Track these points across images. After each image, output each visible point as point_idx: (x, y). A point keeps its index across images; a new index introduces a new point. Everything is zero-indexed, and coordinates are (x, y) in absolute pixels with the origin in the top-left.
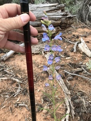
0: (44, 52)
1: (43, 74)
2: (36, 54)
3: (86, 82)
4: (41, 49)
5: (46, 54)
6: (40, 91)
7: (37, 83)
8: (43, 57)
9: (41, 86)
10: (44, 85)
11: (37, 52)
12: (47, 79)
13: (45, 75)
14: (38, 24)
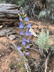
0: (8, 35)
1: (8, 50)
2: (3, 36)
3: (36, 52)
4: (6, 33)
5: (9, 36)
6: (7, 62)
7: (5, 57)
8: (8, 38)
9: (8, 58)
10: (10, 58)
11: (3, 35)
12: (12, 53)
13: (10, 50)
14: (3, 17)
